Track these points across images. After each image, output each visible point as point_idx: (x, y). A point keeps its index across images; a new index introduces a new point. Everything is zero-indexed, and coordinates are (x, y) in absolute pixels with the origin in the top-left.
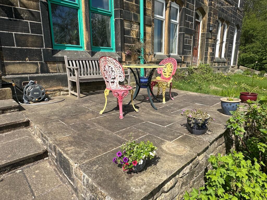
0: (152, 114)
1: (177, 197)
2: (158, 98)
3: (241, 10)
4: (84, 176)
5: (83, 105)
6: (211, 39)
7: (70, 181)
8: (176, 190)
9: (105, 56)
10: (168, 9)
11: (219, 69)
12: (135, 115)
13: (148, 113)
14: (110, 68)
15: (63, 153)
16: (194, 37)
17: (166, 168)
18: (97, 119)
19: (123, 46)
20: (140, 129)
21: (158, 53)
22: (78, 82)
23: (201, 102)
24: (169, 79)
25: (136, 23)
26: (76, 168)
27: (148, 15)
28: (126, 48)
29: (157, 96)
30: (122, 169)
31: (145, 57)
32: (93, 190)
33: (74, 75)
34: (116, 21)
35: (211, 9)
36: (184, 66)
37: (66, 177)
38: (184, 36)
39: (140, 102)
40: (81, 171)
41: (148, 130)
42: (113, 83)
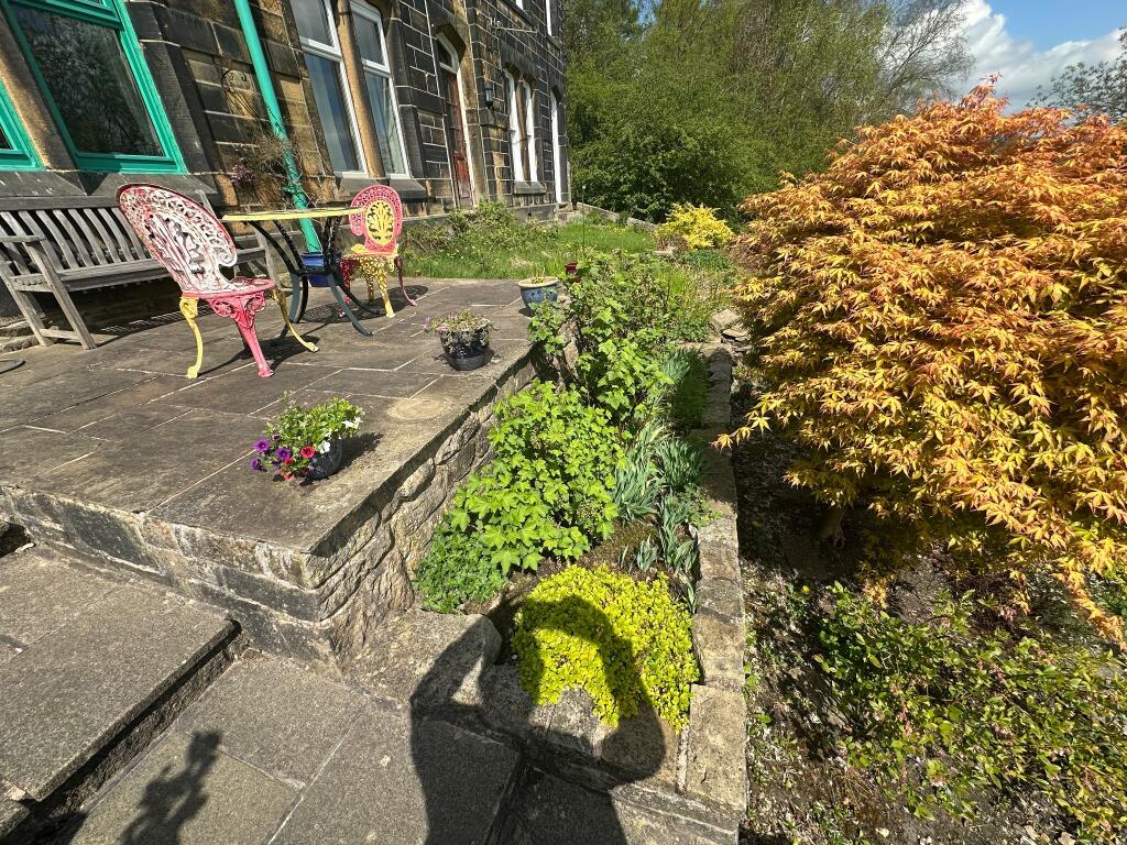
0: (359, 350)
1: (444, 505)
2: (372, 308)
3: (556, 43)
4: (177, 532)
5: (117, 365)
6: (496, 127)
7: (140, 567)
8: (436, 490)
9: (137, 185)
10: (343, 20)
11: (530, 215)
12: (308, 360)
13: (347, 348)
14: (171, 224)
15: (80, 504)
16: (449, 122)
17: (397, 449)
18: (182, 394)
19: (213, 152)
20: (328, 388)
21: (348, 175)
22: (60, 293)
23: (484, 299)
24: (390, 248)
25: (235, 65)
26: (145, 523)
27: (276, 37)
28: (226, 158)
29: (370, 300)
30: (287, 483)
31: (307, 188)
32: (214, 550)
33: (34, 270)
34: (150, 52)
35: (477, 34)
36: (438, 212)
37: (122, 565)
38: (416, 117)
39: (320, 325)
40: (163, 524)
41: (350, 386)
42: (200, 276)
